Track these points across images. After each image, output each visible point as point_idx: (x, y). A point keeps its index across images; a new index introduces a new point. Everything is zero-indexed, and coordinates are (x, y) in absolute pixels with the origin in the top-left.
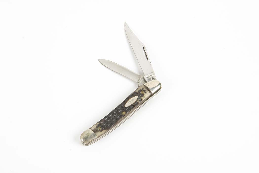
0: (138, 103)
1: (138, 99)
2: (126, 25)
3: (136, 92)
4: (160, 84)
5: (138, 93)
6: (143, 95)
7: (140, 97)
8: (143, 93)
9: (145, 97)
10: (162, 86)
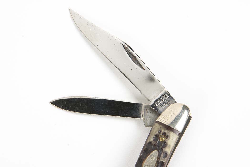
0: (162, 163)
1: (159, 156)
2: (73, 15)
7: (162, 149)
8: (164, 139)
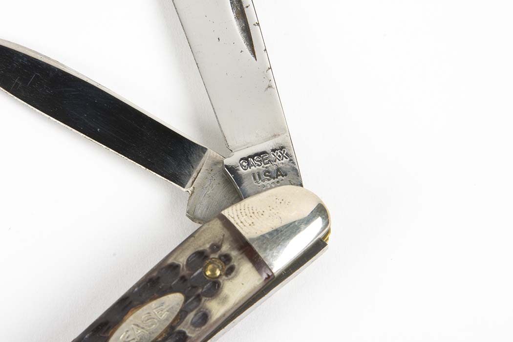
0: (183, 339)
1: (182, 314)
3: (174, 267)
4: (321, 211)
5: (184, 271)
6: (214, 288)
7: (198, 298)
8: (218, 273)
9: (226, 299)
10: (333, 225)
